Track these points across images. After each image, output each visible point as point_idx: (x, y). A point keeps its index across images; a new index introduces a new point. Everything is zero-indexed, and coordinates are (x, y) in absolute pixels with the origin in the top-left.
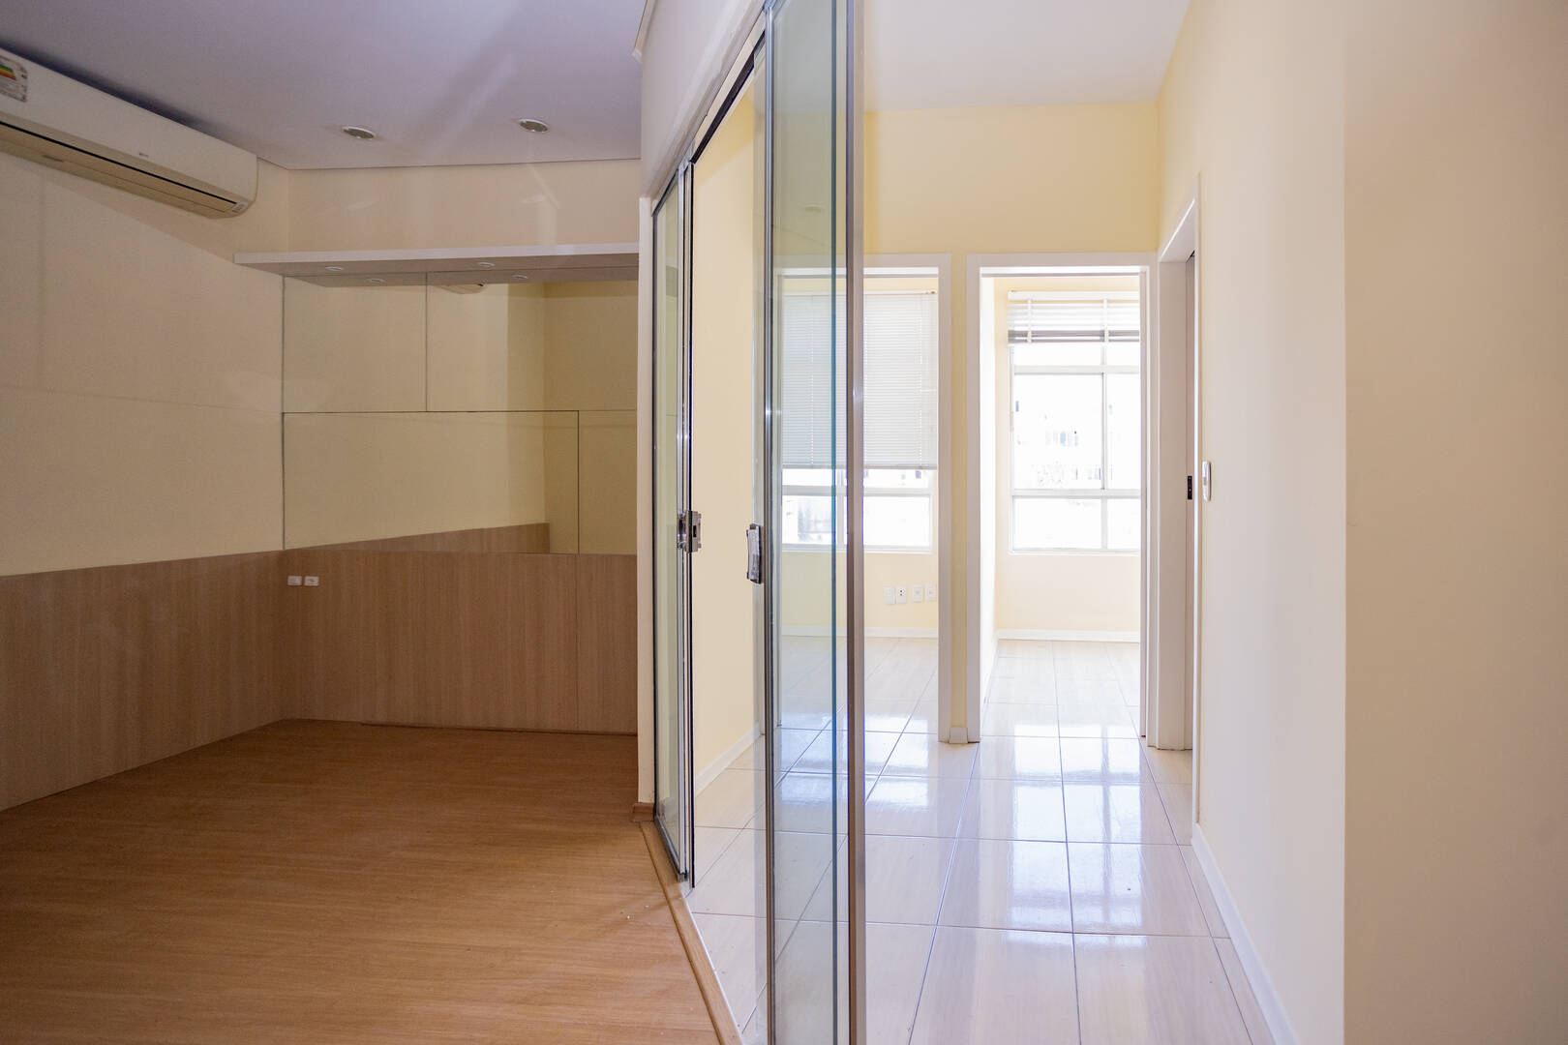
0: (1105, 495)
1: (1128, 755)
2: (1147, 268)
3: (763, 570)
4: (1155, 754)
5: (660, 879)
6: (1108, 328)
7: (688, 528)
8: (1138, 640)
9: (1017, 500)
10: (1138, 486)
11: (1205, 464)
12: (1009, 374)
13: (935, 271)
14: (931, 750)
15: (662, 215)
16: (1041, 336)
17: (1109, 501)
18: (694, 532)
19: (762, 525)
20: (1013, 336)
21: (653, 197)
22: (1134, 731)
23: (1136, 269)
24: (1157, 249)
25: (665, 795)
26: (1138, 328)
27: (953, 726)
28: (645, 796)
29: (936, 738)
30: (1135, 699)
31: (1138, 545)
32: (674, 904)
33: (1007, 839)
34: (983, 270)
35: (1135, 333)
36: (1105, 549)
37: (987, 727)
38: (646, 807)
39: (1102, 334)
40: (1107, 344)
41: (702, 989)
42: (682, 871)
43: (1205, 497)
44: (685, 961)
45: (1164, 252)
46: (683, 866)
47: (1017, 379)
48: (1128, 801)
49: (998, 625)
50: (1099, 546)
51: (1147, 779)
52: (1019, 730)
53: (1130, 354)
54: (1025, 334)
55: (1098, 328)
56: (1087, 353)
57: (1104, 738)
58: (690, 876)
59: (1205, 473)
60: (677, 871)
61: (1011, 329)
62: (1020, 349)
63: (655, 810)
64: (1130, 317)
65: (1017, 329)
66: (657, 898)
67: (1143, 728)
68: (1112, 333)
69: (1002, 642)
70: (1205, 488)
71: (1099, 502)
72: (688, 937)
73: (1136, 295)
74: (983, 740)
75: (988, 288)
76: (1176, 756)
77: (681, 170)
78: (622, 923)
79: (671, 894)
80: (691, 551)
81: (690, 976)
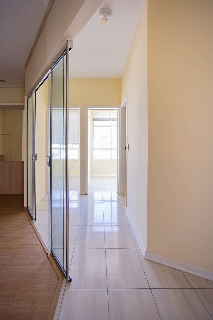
0: (111, 149)
1: (115, 196)
2: (118, 108)
3: (50, 164)
4: (120, 196)
5: (29, 220)
6: (112, 118)
7: (35, 156)
8: (117, 175)
9: (95, 150)
10: (117, 147)
11: (128, 144)
12: (93, 126)
13: (80, 109)
14: (78, 196)
15: (29, 100)
16: (99, 119)
17: (112, 150)
18: (36, 157)
19: (50, 156)
20: (94, 119)
21: (27, 96)
22: (116, 192)
23: (117, 109)
24: (120, 105)
25: (29, 205)
26: (117, 118)
27: (83, 192)
28: (25, 205)
29: (79, 194)
30: (116, 186)
31: (117, 158)
32: (32, 224)
33: (93, 211)
34: (88, 109)
35: (116, 119)
36: (111, 159)
37: (89, 192)
38: (26, 207)
39: (111, 119)
40: (112, 121)
41: (38, 237)
42: (33, 218)
43: (128, 150)
44: (35, 233)
45: (121, 106)
46: (34, 217)
47: (94, 127)
48: (115, 204)
49: (91, 173)
50: (110, 158)
51: (118, 201)
52: (95, 192)
53: (115, 123)
54: (96, 119)
55: (110, 118)
56: (108, 123)
57: (111, 193)
58: (35, 219)
59: (128, 146)
60: (32, 218)
61: (93, 118)
62: (95, 122)
63: (27, 208)
64: (115, 116)
65: (95, 118)
66: (29, 223)
67: (117, 191)
68: (113, 119)
69: (91, 176)
70: (128, 149)
71: (110, 150)
72: (35, 229)
73: (117, 112)
74: (88, 194)
75: (89, 111)
76: (123, 196)
77: (33, 92)
78: (23, 228)
79: (31, 222)
80: (35, 161)
81: (36, 236)
